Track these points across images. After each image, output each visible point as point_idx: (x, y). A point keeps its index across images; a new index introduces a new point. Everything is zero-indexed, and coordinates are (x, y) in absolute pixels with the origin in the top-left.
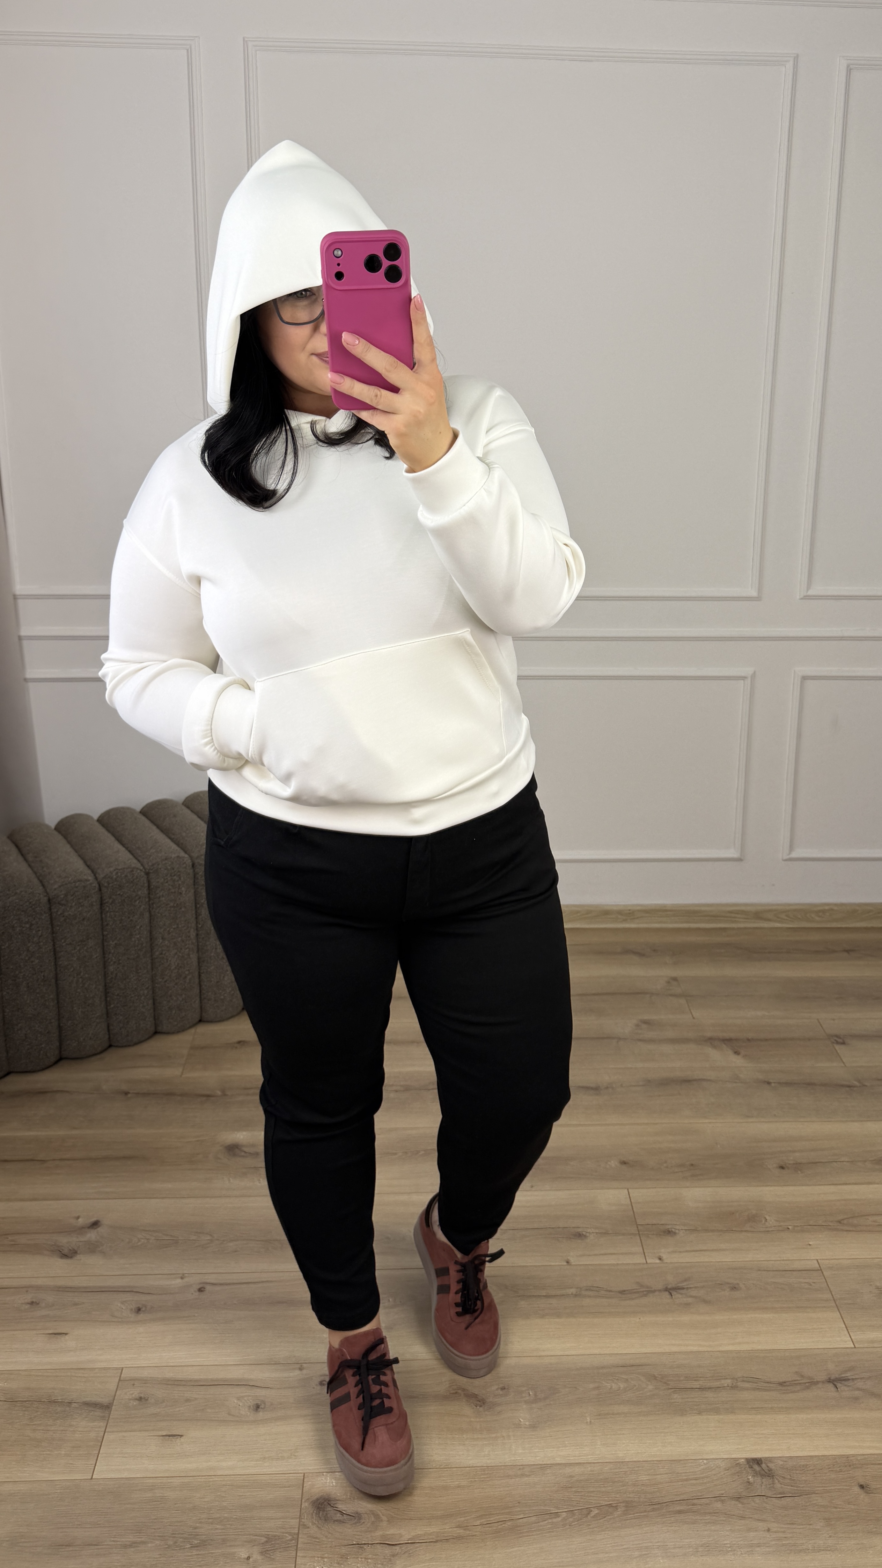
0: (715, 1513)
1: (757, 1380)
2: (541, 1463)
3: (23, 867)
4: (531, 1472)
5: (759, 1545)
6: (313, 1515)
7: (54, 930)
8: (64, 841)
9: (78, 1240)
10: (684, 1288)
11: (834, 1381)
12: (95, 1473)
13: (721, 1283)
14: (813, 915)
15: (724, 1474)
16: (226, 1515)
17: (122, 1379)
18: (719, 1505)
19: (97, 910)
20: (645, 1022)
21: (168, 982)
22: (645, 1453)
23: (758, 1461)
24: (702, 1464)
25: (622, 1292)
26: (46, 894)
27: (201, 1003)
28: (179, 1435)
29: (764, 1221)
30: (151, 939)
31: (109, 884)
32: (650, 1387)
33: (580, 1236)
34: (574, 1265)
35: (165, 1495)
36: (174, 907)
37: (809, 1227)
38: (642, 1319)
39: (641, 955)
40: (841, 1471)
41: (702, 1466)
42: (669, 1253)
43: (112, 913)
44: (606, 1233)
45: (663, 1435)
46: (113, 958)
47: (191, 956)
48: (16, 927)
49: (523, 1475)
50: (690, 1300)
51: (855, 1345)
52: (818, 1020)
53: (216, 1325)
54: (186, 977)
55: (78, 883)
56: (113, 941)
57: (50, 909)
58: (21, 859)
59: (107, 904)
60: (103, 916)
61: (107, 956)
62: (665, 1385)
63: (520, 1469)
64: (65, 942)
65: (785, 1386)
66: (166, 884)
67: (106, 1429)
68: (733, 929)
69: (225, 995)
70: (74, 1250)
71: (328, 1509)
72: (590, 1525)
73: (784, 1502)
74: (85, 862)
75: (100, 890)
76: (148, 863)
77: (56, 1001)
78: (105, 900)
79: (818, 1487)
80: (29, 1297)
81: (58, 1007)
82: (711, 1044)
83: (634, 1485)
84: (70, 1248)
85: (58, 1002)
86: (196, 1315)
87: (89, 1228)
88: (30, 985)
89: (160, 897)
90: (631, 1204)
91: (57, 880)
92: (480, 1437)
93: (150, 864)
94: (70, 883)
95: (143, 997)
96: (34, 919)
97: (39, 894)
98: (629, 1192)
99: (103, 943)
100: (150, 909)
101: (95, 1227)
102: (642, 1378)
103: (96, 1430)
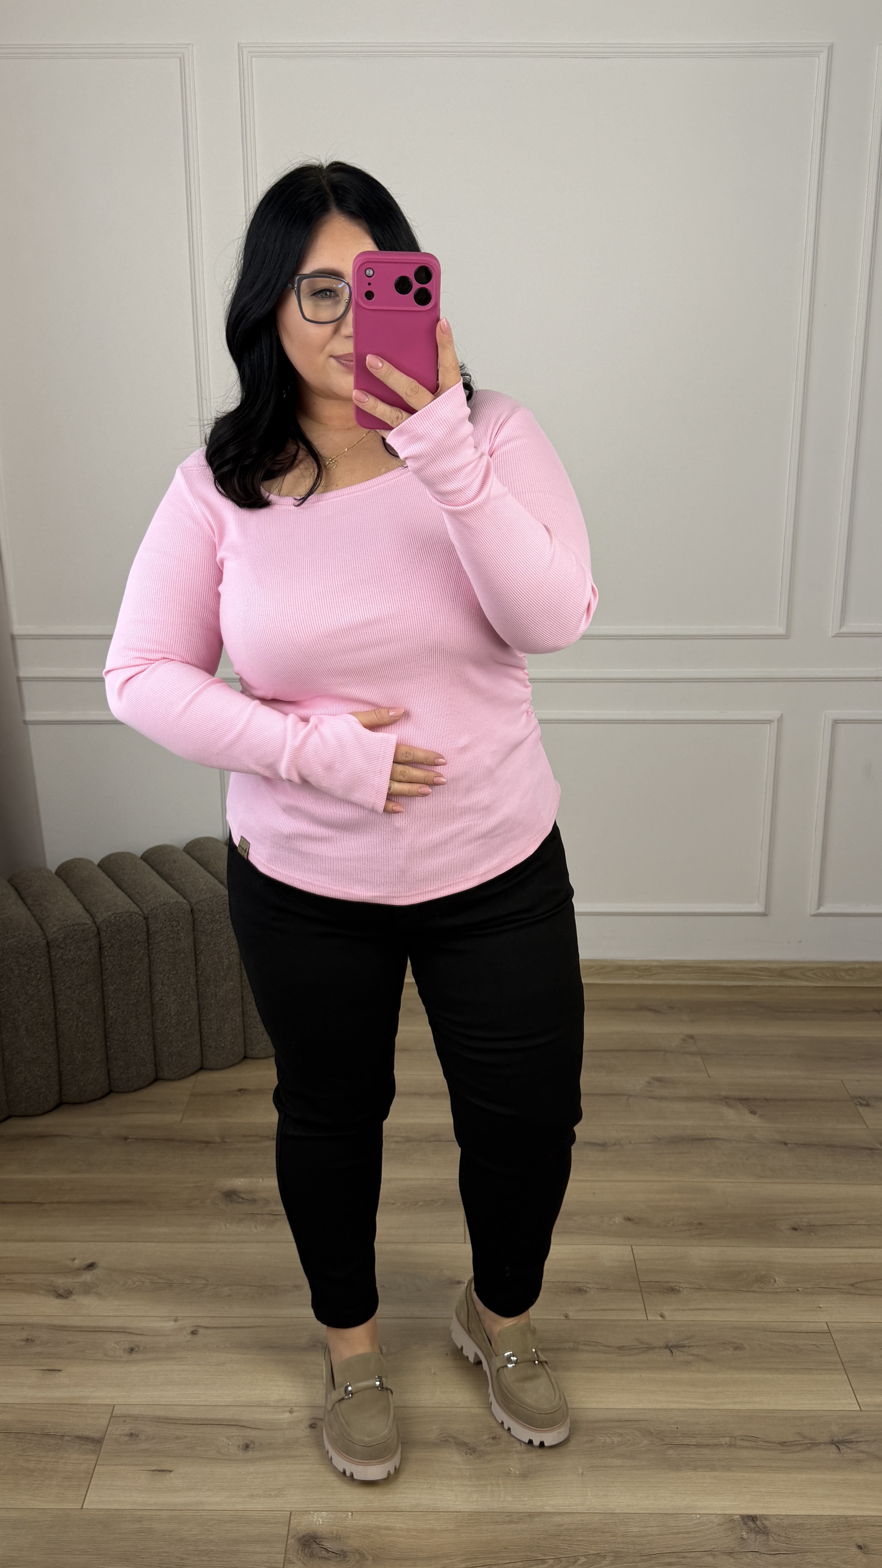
1: (757, 1439)
2: (529, 1511)
3: (23, 910)
4: (520, 1519)
6: (298, 1551)
7: (53, 973)
8: (64, 885)
9: (74, 1281)
10: (684, 1346)
11: (837, 1444)
12: (85, 1503)
13: (724, 1342)
14: (842, 974)
15: (718, 1529)
16: (212, 1548)
17: (113, 1415)
18: (709, 1559)
19: (95, 954)
20: (658, 1080)
21: (168, 1028)
22: (636, 1505)
23: (753, 1518)
24: (695, 1518)
25: (620, 1348)
26: (44, 937)
27: (201, 1050)
28: (168, 1471)
29: (772, 1283)
30: (151, 984)
31: (107, 928)
32: (645, 1442)
33: (580, 1290)
34: (572, 1319)
35: (153, 1527)
36: (174, 953)
37: (819, 1289)
38: (640, 1375)
39: (657, 1011)
40: (838, 1531)
41: (695, 1520)
42: (671, 1310)
43: (111, 957)
44: (607, 1289)
45: (655, 1488)
46: (113, 1003)
47: (191, 1002)
48: (15, 970)
49: (511, 1522)
50: (691, 1358)
51: (861, 1408)
52: (842, 1080)
53: (208, 1367)
54: (185, 1024)
55: (79, 926)
58: (20, 902)
59: (105, 949)
60: (102, 960)
61: (106, 1000)
62: (660, 1441)
63: (508, 1516)
64: (64, 985)
65: (785, 1446)
66: (165, 930)
67: (96, 1462)
68: (757, 987)
69: (226, 1043)
70: (69, 1290)
71: (313, 1546)
73: (778, 1558)
74: (84, 906)
75: (99, 934)
76: (147, 907)
77: (56, 1046)
78: (103, 944)
79: (815, 1546)
80: (24, 1335)
81: (58, 1051)
82: (726, 1103)
83: (624, 1536)
84: (66, 1288)
85: (58, 1047)
86: (189, 1356)
87: (84, 1269)
88: (29, 1028)
89: (159, 942)
90: (635, 1260)
91: (56, 923)
92: (469, 1483)
93: (149, 909)
94: (68, 926)
95: (143, 1043)
96: (33, 962)
97: (38, 937)
98: (632, 1249)
99: (102, 988)
100: (149, 955)
101: (91, 1268)
102: (637, 1433)
103: (88, 1462)
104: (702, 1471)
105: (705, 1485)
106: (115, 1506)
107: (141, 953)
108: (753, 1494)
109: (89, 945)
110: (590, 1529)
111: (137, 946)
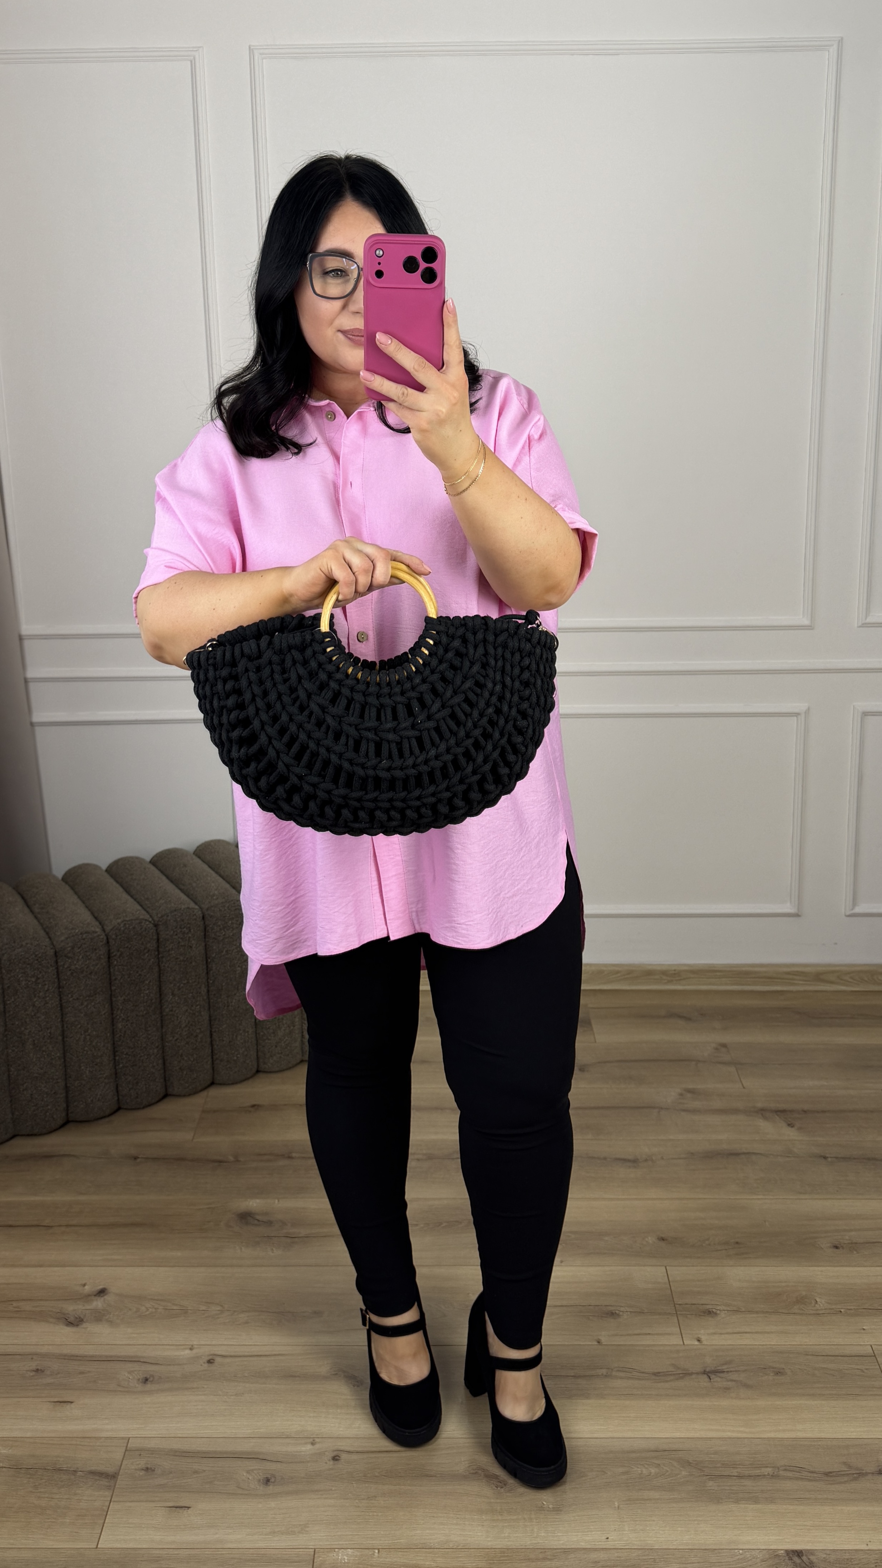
1: (802, 1469)
2: (564, 1547)
3: (29, 918)
4: (554, 1556)
7: (61, 984)
8: (71, 892)
9: (84, 1308)
10: (723, 1372)
12: (100, 1542)
13: (764, 1367)
14: (880, 978)
15: (761, 1565)
17: (128, 1448)
19: (105, 964)
20: (690, 1091)
21: (178, 1041)
22: (676, 1540)
23: (799, 1553)
24: (738, 1553)
25: (656, 1374)
26: (52, 947)
27: (213, 1064)
28: (186, 1507)
29: (813, 1304)
30: (160, 995)
31: (117, 936)
32: (683, 1473)
33: (613, 1314)
34: (605, 1344)
36: (185, 961)
37: (863, 1310)
38: (677, 1403)
39: (688, 1019)
41: (738, 1556)
42: (708, 1334)
43: (120, 967)
44: (642, 1313)
45: (696, 1522)
46: (123, 1015)
47: (202, 1013)
48: (22, 981)
49: (545, 1559)
50: (729, 1383)
53: (226, 1397)
54: (197, 1036)
55: (86, 935)
56: (121, 997)
57: (57, 962)
58: (27, 910)
59: (114, 958)
60: (112, 970)
61: (115, 1012)
62: (699, 1471)
63: (541, 1552)
64: (72, 996)
65: (832, 1476)
66: (176, 937)
67: (111, 1499)
68: (791, 992)
69: (239, 1056)
70: (80, 1318)
74: (93, 914)
75: (108, 942)
76: (157, 914)
77: (63, 1060)
78: (112, 953)
80: (33, 1365)
81: (65, 1066)
82: (762, 1114)
84: (76, 1316)
85: (65, 1061)
86: (205, 1386)
87: (95, 1296)
88: (36, 1042)
89: (169, 951)
90: (669, 1282)
91: (64, 931)
92: (500, 1518)
93: (159, 915)
94: (76, 935)
95: (153, 1056)
96: (40, 972)
97: (46, 946)
98: (666, 1269)
99: (111, 1000)
100: (159, 963)
101: (102, 1295)
102: (675, 1464)
103: (102, 1499)
104: (743, 1504)
105: (747, 1518)
106: (131, 1545)
107: (151, 962)
108: (798, 1527)
109: (98, 954)
111: (147, 954)
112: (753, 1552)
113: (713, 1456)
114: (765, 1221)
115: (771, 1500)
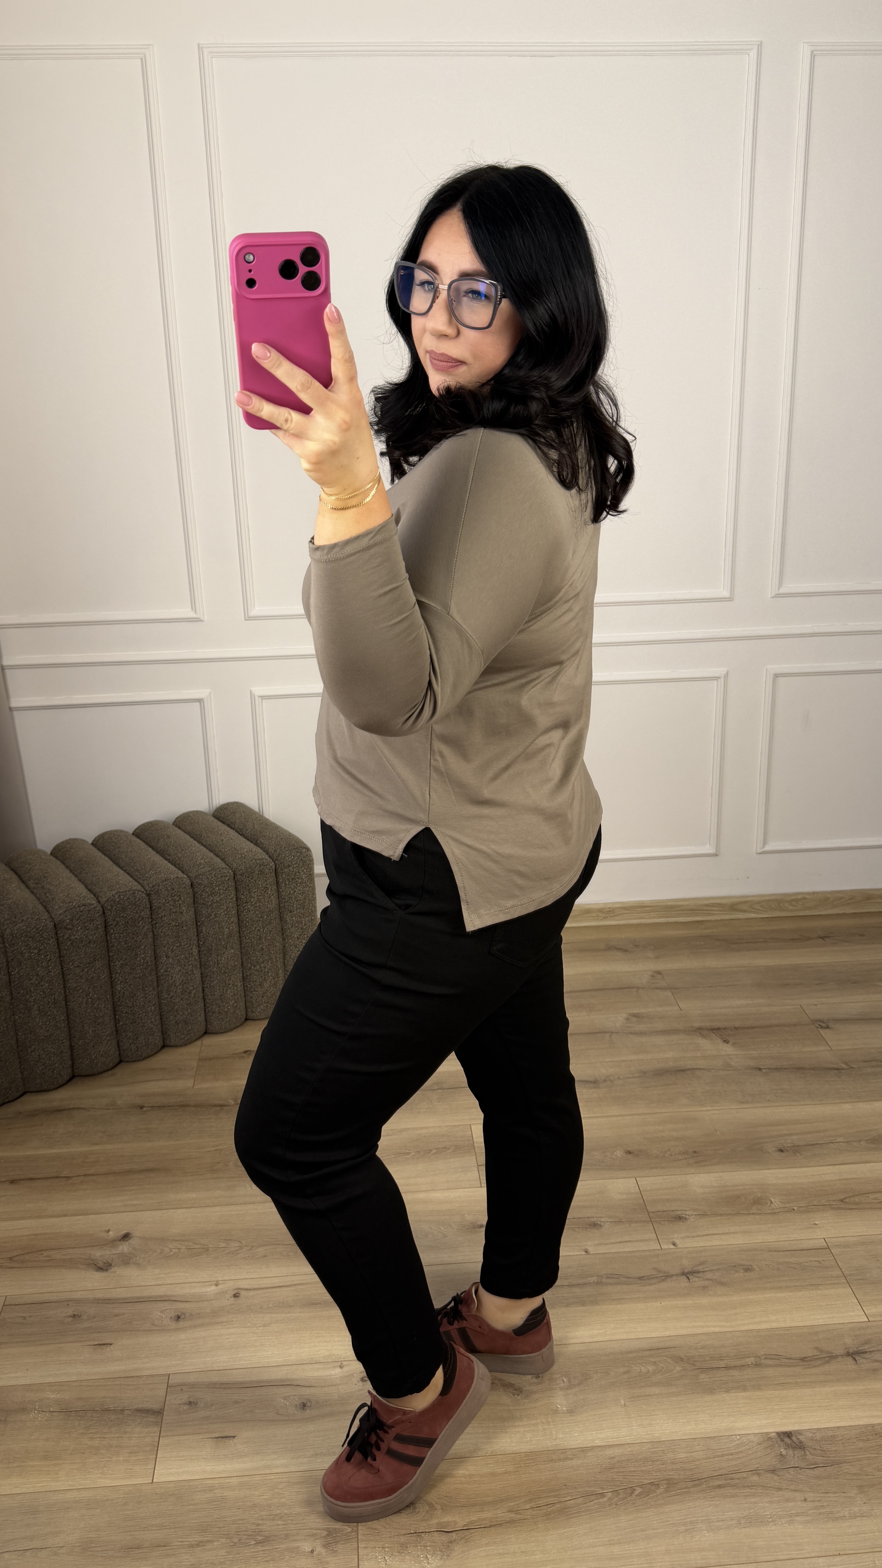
0: (753, 1486)
1: (779, 1356)
2: (581, 1446)
3: (26, 894)
4: (573, 1455)
5: (798, 1515)
7: (62, 954)
8: (62, 866)
9: (111, 1253)
10: (699, 1272)
11: (853, 1355)
12: (154, 1477)
13: (734, 1265)
14: (786, 905)
15: (758, 1448)
16: (286, 1511)
17: (170, 1384)
18: (755, 1478)
19: (102, 933)
20: (635, 1015)
21: (174, 997)
22: (680, 1431)
23: (789, 1434)
24: (736, 1439)
25: (640, 1278)
26: (51, 919)
27: (206, 1015)
28: (232, 1437)
29: (769, 1204)
30: (155, 958)
31: (112, 907)
32: (678, 1368)
33: (594, 1226)
34: (591, 1254)
35: (224, 1495)
36: (177, 926)
37: (813, 1207)
38: (663, 1304)
39: (625, 951)
40: (868, 1440)
41: (736, 1441)
42: (681, 1238)
43: (116, 935)
44: (620, 1222)
45: (694, 1413)
46: (121, 978)
47: (195, 972)
48: (25, 953)
49: (565, 1459)
50: (707, 1282)
51: (870, 1319)
52: (800, 1006)
53: (255, 1328)
54: (190, 993)
55: (85, 907)
56: (119, 962)
57: (57, 934)
58: (23, 886)
59: (111, 927)
60: (108, 938)
61: (113, 976)
62: (692, 1366)
63: (561, 1453)
64: (72, 965)
65: (805, 1361)
66: (167, 905)
67: (160, 1434)
68: (710, 921)
69: (230, 1008)
70: (108, 1262)
72: (634, 1503)
73: (817, 1472)
74: (86, 886)
75: (104, 913)
76: (149, 884)
78: (109, 923)
79: (848, 1456)
80: (70, 1311)
82: (699, 1033)
83: (673, 1463)
84: (104, 1261)
86: (234, 1320)
87: (120, 1241)
89: (162, 917)
90: (641, 1192)
91: (62, 905)
92: (519, 1424)
93: (150, 886)
94: (74, 908)
95: (151, 1013)
96: (42, 944)
97: (45, 920)
98: (637, 1181)
99: (109, 965)
100: (153, 930)
101: (126, 1239)
102: (669, 1360)
103: (152, 1435)
104: (734, 1393)
105: (739, 1406)
106: (185, 1477)
107: (145, 929)
108: (784, 1410)
109: (95, 925)
110: (641, 1459)
111: (141, 923)
112: (749, 1437)
113: (700, 1350)
114: (716, 1131)
115: (758, 1388)
